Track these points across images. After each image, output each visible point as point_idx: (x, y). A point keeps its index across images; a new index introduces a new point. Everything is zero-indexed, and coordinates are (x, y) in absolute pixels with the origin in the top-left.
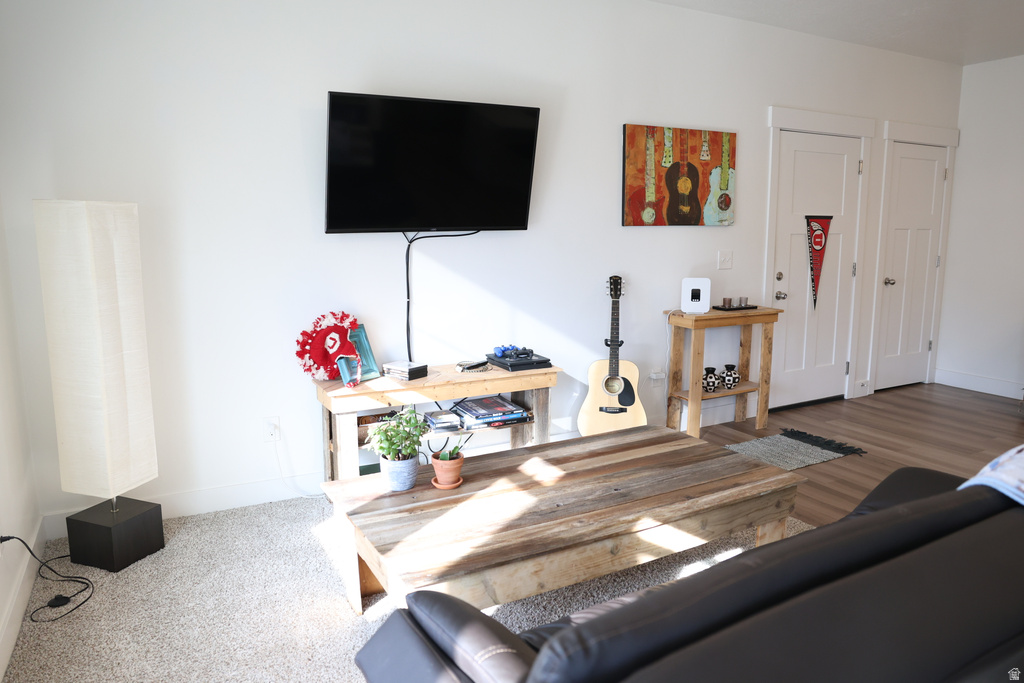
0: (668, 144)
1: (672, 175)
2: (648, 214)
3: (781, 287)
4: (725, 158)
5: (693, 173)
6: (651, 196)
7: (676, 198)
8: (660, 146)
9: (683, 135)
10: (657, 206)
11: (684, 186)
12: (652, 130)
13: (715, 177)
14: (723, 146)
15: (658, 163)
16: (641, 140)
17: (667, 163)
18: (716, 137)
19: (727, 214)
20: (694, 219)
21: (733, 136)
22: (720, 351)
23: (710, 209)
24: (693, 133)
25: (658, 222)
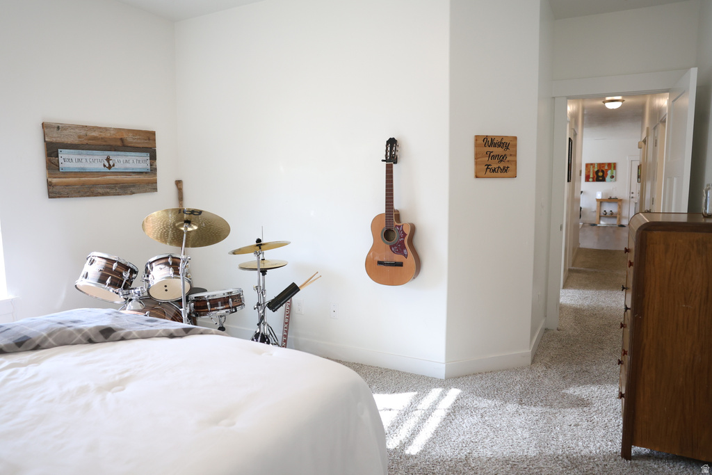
0: (596, 166)
1: (597, 172)
2: (591, 180)
3: (632, 195)
4: (612, 168)
5: (603, 171)
6: (591, 176)
7: (598, 176)
8: (594, 167)
9: (600, 165)
10: (593, 178)
11: (600, 174)
12: (592, 164)
13: (609, 172)
14: (612, 166)
15: (593, 170)
16: (589, 166)
17: (596, 170)
18: (609, 165)
19: (614, 179)
20: (604, 180)
21: (615, 164)
22: (608, 208)
23: (608, 178)
24: (603, 164)
25: (593, 181)
